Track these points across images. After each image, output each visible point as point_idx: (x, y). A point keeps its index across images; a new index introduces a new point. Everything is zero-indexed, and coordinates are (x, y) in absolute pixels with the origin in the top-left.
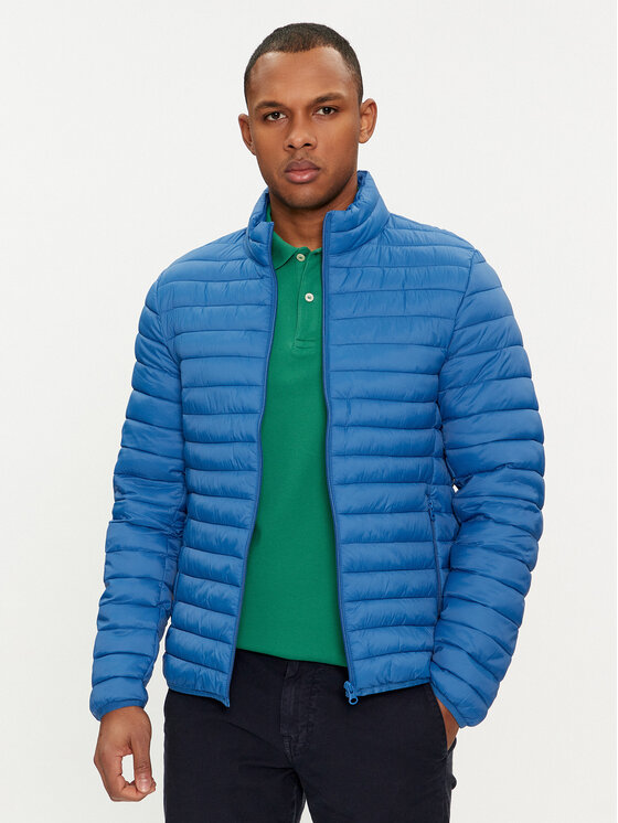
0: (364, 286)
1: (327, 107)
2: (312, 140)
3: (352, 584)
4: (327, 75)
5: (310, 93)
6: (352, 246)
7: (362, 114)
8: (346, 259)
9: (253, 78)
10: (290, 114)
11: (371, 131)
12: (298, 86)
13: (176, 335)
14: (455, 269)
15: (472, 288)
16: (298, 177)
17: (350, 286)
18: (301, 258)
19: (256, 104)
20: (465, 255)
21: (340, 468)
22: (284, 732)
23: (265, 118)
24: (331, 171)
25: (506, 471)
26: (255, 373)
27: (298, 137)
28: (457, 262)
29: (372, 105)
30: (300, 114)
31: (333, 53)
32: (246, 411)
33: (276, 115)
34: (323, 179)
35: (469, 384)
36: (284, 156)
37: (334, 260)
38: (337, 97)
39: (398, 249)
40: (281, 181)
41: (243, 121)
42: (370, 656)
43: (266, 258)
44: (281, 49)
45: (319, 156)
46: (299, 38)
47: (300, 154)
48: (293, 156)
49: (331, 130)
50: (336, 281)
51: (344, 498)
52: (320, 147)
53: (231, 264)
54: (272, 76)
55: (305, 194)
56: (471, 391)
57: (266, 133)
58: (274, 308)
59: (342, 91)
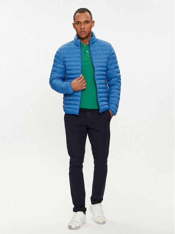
0: (96, 49)
1: (87, 22)
2: (85, 27)
3: (99, 95)
4: (87, 17)
5: (84, 20)
6: (93, 43)
7: (92, 23)
8: (93, 45)
9: (75, 17)
10: (81, 23)
11: (94, 25)
12: (82, 19)
13: (64, 58)
14: (109, 47)
15: (111, 49)
16: (82, 33)
17: (94, 49)
18: (85, 45)
19: (76, 21)
20: (110, 45)
21: (96, 77)
22: (88, 119)
23: (77, 23)
24: (88, 32)
25: (118, 77)
26: (79, 63)
27: (82, 27)
28: (109, 46)
29: (94, 21)
30: (83, 23)
31: (88, 13)
32: (78, 69)
33: (79, 23)
34: (86, 33)
35: (111, 64)
36: (80, 30)
37: (91, 45)
38: (89, 20)
39: (100, 44)
40: (80, 34)
41: (73, 24)
42: (102, 106)
43: (79, 45)
44: (80, 13)
45: (86, 30)
46: (82, 11)
47: (83, 30)
48: (81, 30)
49: (87, 26)
50: (92, 49)
51: (97, 82)
52: (86, 28)
53: (72, 46)
54: (78, 17)
55: (83, 36)
56: (112, 66)
57: (77, 26)
58: (81, 53)
59: (89, 19)
